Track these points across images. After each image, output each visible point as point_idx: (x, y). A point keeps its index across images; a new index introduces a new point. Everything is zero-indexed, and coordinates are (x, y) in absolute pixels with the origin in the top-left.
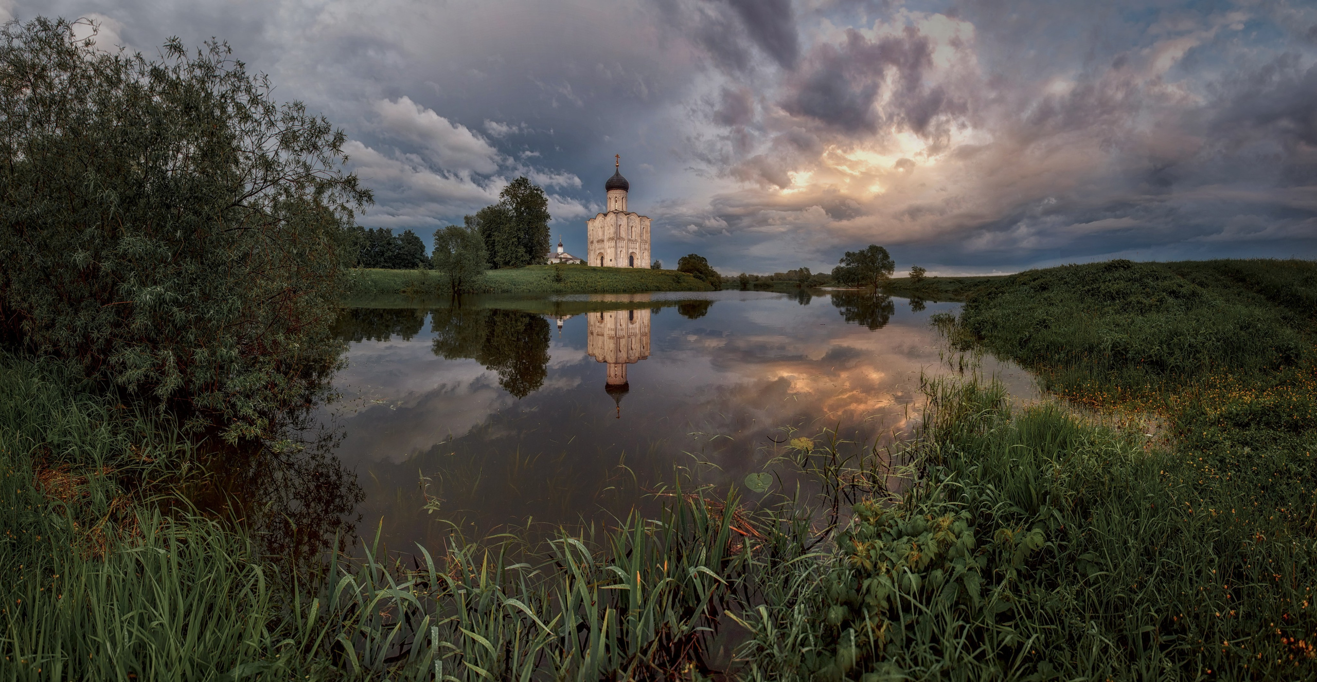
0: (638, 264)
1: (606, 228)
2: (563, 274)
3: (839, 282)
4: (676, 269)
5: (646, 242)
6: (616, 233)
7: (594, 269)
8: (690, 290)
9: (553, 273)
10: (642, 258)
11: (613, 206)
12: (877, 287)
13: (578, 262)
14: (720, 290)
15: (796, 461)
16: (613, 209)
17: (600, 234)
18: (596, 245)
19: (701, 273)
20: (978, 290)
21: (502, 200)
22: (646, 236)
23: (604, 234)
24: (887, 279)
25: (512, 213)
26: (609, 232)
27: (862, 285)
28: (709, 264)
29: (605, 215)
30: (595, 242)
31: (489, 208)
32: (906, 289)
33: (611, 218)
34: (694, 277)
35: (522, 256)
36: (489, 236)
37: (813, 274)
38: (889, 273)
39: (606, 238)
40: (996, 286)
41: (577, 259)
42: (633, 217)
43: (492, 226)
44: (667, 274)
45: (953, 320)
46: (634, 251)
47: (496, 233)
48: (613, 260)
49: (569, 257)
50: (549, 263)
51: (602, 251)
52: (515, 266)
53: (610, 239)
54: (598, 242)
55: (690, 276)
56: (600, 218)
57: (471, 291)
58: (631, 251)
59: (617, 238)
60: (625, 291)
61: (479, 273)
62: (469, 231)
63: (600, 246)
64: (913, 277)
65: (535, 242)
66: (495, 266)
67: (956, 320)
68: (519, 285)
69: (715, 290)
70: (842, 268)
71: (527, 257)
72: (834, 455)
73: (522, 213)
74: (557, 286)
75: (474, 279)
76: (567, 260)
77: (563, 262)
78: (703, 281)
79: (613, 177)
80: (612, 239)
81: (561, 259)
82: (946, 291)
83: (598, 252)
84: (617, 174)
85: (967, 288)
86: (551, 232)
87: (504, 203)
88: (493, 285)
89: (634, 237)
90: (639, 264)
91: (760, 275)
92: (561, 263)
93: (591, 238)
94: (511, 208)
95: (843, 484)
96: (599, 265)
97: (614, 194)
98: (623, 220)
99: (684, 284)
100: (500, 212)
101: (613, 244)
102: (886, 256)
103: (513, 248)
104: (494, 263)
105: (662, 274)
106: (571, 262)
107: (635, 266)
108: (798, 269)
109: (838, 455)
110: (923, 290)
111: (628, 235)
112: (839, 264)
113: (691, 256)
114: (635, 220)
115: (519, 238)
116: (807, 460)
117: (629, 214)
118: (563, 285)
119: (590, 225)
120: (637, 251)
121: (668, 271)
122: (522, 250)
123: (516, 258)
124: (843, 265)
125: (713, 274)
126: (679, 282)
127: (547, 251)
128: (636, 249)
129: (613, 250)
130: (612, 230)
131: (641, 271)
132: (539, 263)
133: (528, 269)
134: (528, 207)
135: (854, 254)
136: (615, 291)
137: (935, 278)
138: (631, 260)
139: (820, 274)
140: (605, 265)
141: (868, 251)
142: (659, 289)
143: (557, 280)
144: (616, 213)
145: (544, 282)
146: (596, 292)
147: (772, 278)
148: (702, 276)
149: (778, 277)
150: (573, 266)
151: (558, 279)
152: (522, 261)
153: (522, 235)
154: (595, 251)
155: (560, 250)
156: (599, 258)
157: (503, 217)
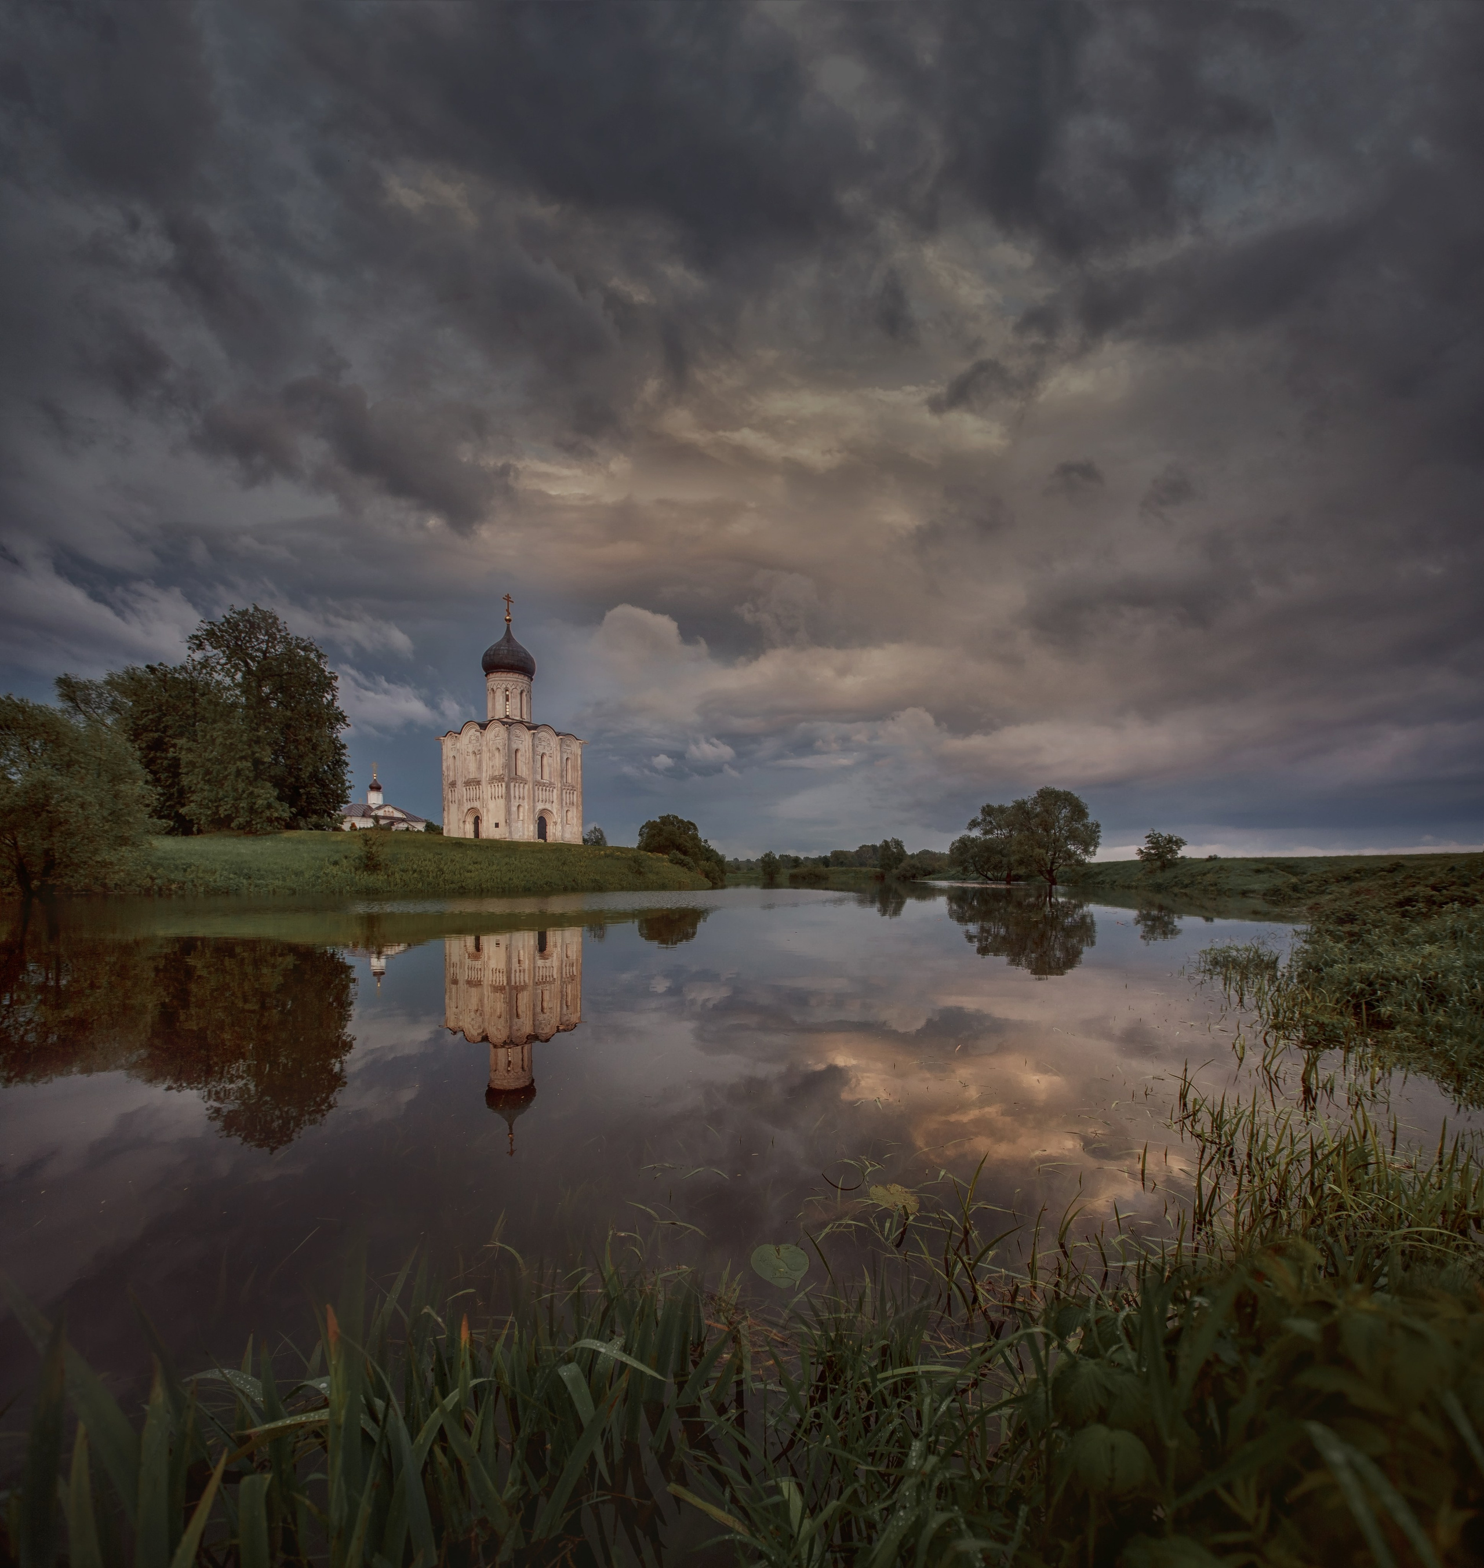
0: (555, 833)
1: (486, 756)
2: (384, 854)
3: (965, 869)
4: (635, 846)
5: (573, 789)
6: (507, 766)
7: (459, 844)
8: (663, 887)
9: (357, 849)
10: (565, 822)
11: (499, 707)
12: (1053, 882)
13: (420, 827)
14: (723, 887)
15: (882, 1232)
16: (499, 714)
17: (472, 766)
18: (461, 790)
19: (685, 853)
20: (1358, 893)
21: (198, 656)
22: (573, 777)
23: (479, 768)
24: (1081, 863)
25: (234, 695)
26: (495, 763)
27: (1018, 878)
28: (701, 835)
29: (483, 726)
30: (459, 783)
31: (152, 669)
32: (1129, 887)
33: (496, 734)
34: (671, 861)
35: (269, 806)
36: (158, 745)
37: (909, 853)
38: (1086, 851)
39: (485, 777)
40: (1432, 880)
41: (417, 820)
42: (543, 734)
43: (168, 720)
44: (618, 854)
45: (1273, 965)
46: (548, 806)
47: (181, 742)
48: (502, 824)
49: (397, 814)
50: (346, 827)
51: (477, 804)
52: (248, 830)
53: (494, 779)
54: (468, 783)
55: (663, 860)
56: (472, 732)
57: (98, 889)
58: (540, 806)
59: (510, 777)
60: (527, 891)
61: (123, 841)
62: (79, 722)
63: (472, 793)
64: (1147, 857)
65: (305, 775)
66: (184, 827)
67: (1282, 964)
68: (262, 877)
69: (713, 888)
70: (973, 840)
71: (284, 811)
72: (967, 1233)
73: (264, 701)
74: (366, 879)
75: (105, 855)
76: (393, 820)
77: (383, 828)
78: (690, 869)
79: (499, 644)
80: (500, 779)
81: (377, 818)
82: (1244, 894)
83: (467, 806)
84: (508, 637)
85: (1312, 887)
86: (349, 755)
87: (205, 664)
88: (179, 876)
89: (546, 776)
90: (559, 834)
91: (802, 856)
92: (377, 827)
93: (449, 775)
94: (228, 681)
95: (987, 1300)
96: (470, 835)
97: (500, 681)
98: (524, 740)
99: (650, 876)
100: (192, 686)
101: (501, 790)
102: (1079, 811)
103: (241, 786)
104: (180, 818)
105: (606, 856)
106: (403, 826)
107: (550, 839)
108: (878, 843)
109: (974, 1234)
110: (1176, 890)
111: (534, 772)
112: (966, 832)
113: (666, 820)
114: (549, 743)
115: (257, 762)
116: (903, 1233)
117: (535, 727)
118: (381, 877)
119: (448, 745)
120: (554, 808)
121: (618, 849)
122: (267, 793)
123: (252, 810)
124: (976, 833)
125: (710, 855)
126: (640, 873)
127: (340, 798)
128: (553, 803)
129: (501, 802)
130: (499, 760)
131: (562, 849)
132: (318, 827)
133: (288, 840)
134: (280, 688)
135: (1002, 810)
136: (506, 891)
137: (1211, 859)
138: (542, 825)
139: (926, 852)
140: (484, 835)
141: (1036, 803)
142: (599, 888)
143: (367, 867)
144: (508, 723)
145: (334, 870)
146: (462, 892)
147: (825, 861)
148: (687, 859)
149: (839, 859)
150: (407, 836)
151: (370, 864)
152: (270, 820)
153: (267, 756)
154: (460, 803)
155: (375, 799)
156: (470, 820)
157: (203, 701)
